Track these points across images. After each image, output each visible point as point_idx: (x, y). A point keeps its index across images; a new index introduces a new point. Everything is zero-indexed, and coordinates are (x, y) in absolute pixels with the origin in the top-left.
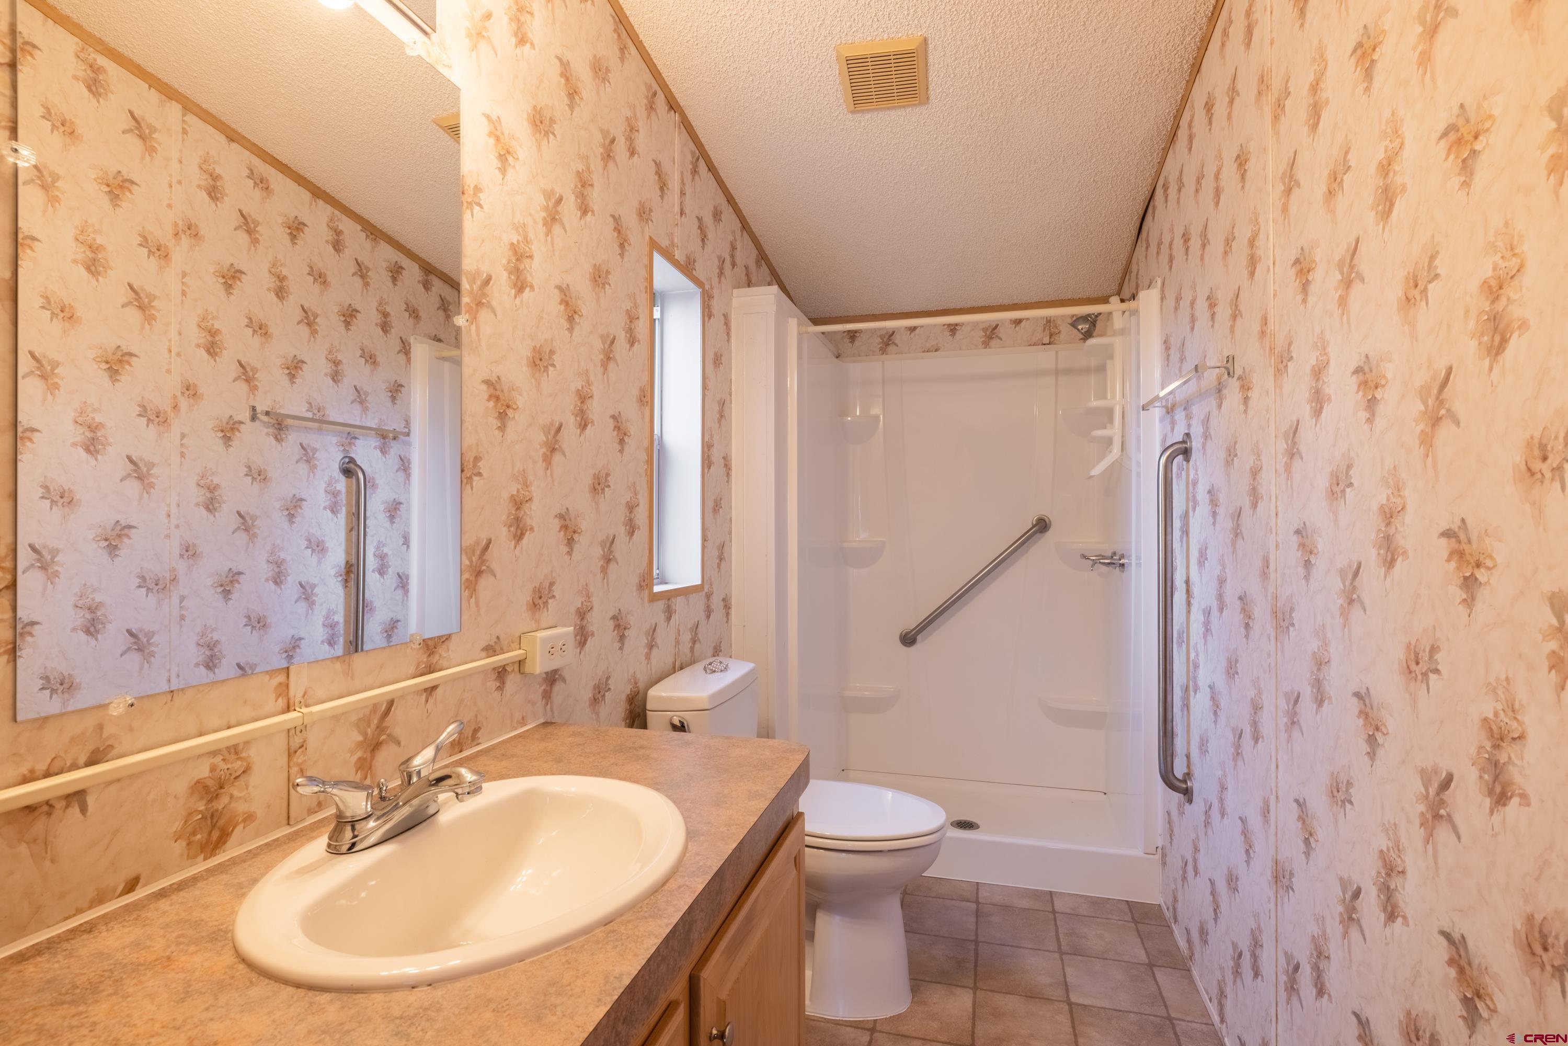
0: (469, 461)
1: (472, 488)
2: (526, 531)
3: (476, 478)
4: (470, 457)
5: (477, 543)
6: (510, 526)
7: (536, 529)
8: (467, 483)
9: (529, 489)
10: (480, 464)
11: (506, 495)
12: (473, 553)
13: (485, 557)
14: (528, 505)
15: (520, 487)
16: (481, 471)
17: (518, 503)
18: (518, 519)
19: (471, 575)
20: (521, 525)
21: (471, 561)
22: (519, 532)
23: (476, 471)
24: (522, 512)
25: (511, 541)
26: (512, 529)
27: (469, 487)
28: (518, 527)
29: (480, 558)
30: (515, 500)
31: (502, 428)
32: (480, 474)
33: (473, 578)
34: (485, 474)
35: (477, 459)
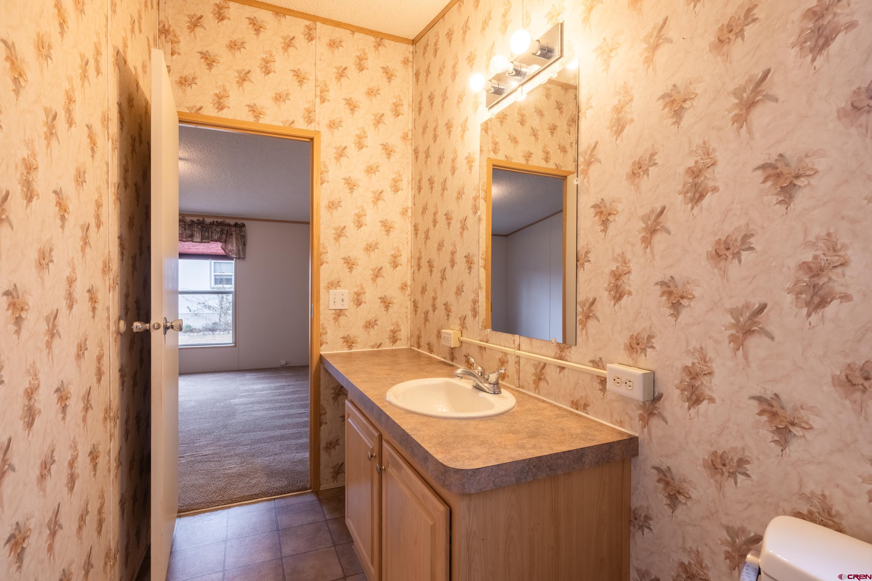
0: (582, 255)
1: (584, 270)
2: (624, 294)
3: (586, 264)
4: (582, 252)
5: (587, 300)
6: (611, 291)
7: (634, 293)
8: (581, 267)
9: (628, 265)
10: (589, 255)
11: (607, 271)
12: (584, 305)
13: (592, 308)
14: (626, 276)
15: (619, 264)
16: (590, 259)
17: (617, 276)
18: (617, 286)
19: (583, 317)
20: (620, 290)
21: (583, 310)
22: (618, 295)
23: (586, 259)
24: (621, 282)
25: (611, 300)
26: (612, 293)
27: (582, 269)
28: (617, 291)
29: (588, 308)
30: (615, 274)
31: (605, 230)
32: (589, 261)
33: (584, 319)
34: (592, 260)
35: (587, 253)
